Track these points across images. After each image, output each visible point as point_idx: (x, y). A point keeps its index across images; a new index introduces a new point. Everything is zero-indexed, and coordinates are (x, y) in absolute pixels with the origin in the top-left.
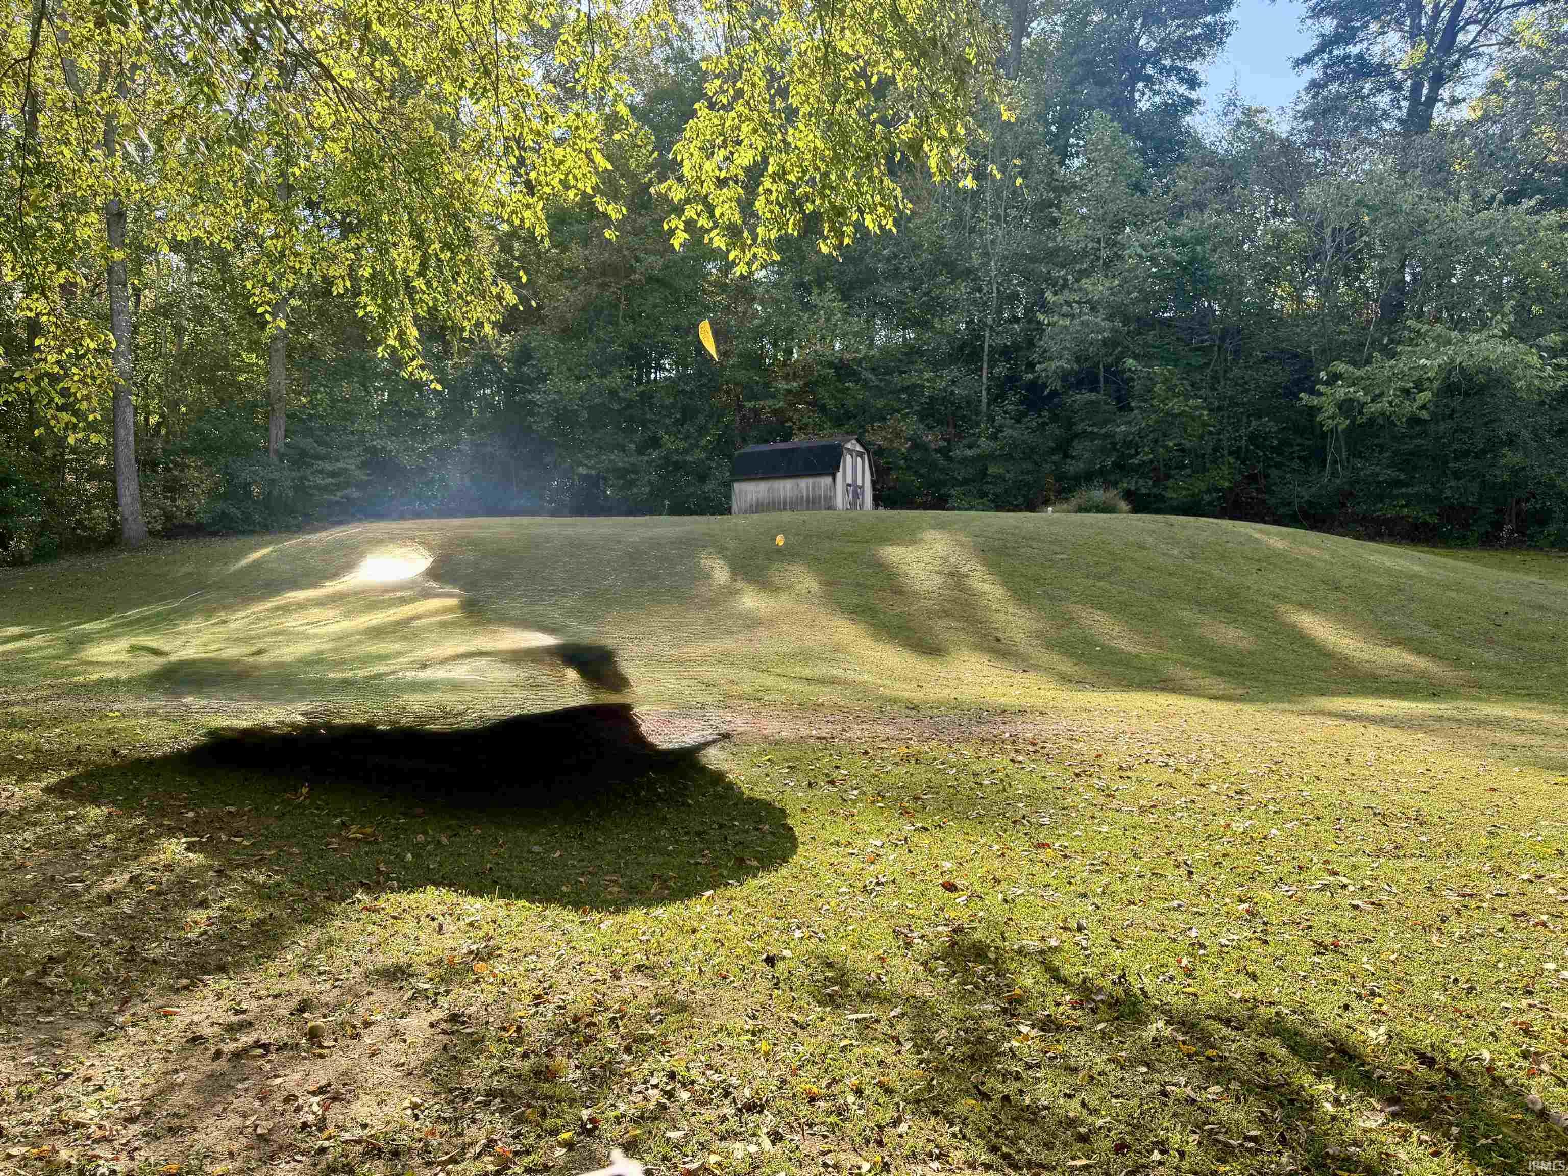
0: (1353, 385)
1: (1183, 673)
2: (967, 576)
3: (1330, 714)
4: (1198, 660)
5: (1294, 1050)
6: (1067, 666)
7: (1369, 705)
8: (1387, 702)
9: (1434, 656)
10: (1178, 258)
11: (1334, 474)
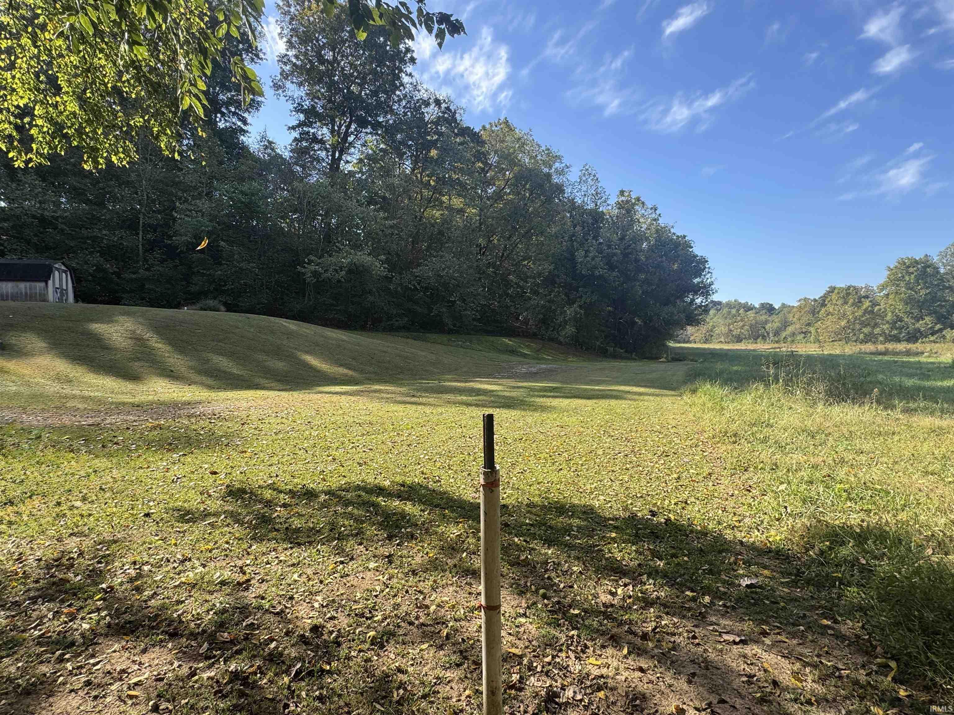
0: (317, 265)
1: (263, 381)
2: (148, 340)
3: (326, 393)
4: (268, 376)
5: (366, 493)
6: (210, 382)
7: (337, 389)
8: (344, 387)
9: (354, 370)
10: (244, 200)
11: (310, 300)
